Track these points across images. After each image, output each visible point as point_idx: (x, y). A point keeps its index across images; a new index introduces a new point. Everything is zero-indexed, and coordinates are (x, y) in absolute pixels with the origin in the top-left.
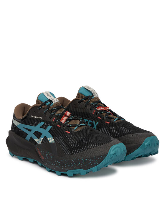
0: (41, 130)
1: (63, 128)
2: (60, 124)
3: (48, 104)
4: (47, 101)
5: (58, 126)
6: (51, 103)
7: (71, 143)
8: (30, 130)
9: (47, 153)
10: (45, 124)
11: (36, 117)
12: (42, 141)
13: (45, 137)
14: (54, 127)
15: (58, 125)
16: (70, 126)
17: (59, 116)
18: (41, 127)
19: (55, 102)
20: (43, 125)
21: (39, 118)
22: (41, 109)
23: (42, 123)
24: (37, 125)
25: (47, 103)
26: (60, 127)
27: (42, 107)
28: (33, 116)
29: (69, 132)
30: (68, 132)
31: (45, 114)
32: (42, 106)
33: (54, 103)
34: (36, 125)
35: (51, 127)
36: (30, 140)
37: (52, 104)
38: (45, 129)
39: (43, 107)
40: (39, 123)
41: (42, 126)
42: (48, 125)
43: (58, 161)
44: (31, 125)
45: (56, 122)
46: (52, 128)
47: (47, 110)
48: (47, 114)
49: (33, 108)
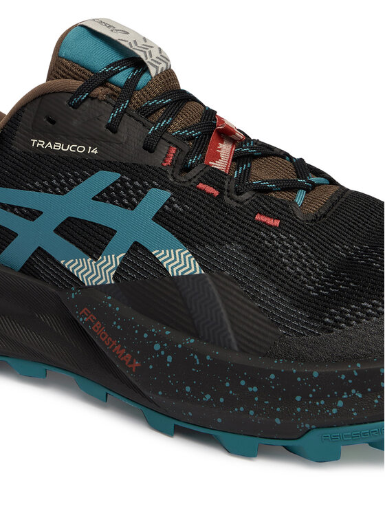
0: (106, 214)
1: (236, 197)
2: (214, 177)
3: (122, 78)
4: (114, 64)
5: (204, 191)
6: (140, 75)
7: (299, 274)
8: (32, 215)
9: (161, 338)
10: (122, 181)
11: (59, 146)
12: (118, 269)
13: (136, 246)
14: (180, 193)
15: (200, 186)
16: (270, 190)
17: (191, 138)
18: (100, 198)
19: (160, 67)
20: (113, 184)
21: (80, 149)
22: (87, 104)
23: (104, 179)
24: (71, 187)
25: (117, 72)
26: (216, 193)
27: (94, 93)
28: (41, 144)
29: (277, 223)
30: (270, 221)
31: (113, 128)
32: (90, 91)
33: (153, 71)
34: (62, 186)
35: (166, 195)
36: (28, 268)
37: (144, 79)
38: (126, 206)
39: (99, 91)
40: (85, 178)
41: (107, 190)
42: (148, 188)
43: (244, 378)
44: (37, 189)
45: (186, 169)
46: (169, 202)
47: (124, 111)
48: (123, 128)
49: (35, 99)
